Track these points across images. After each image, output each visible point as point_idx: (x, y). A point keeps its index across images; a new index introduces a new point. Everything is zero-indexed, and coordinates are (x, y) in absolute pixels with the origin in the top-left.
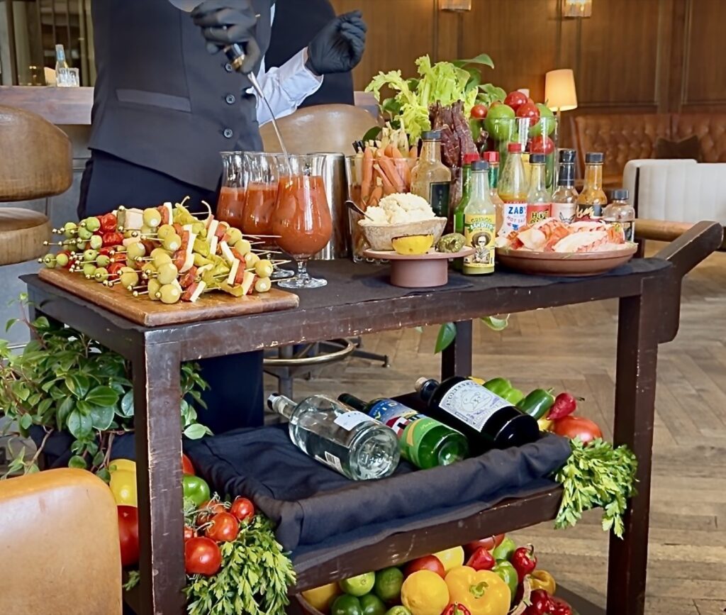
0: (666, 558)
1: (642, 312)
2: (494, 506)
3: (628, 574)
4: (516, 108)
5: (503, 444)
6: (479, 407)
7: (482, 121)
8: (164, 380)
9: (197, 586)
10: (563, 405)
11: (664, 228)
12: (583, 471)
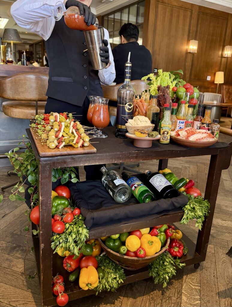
0: (222, 225)
1: (217, 160)
2: (160, 217)
3: (203, 238)
4: (186, 89)
5: (166, 197)
6: (161, 184)
7: (175, 92)
8: (46, 174)
9: (55, 237)
10: (190, 184)
11: (230, 132)
12: (191, 208)
